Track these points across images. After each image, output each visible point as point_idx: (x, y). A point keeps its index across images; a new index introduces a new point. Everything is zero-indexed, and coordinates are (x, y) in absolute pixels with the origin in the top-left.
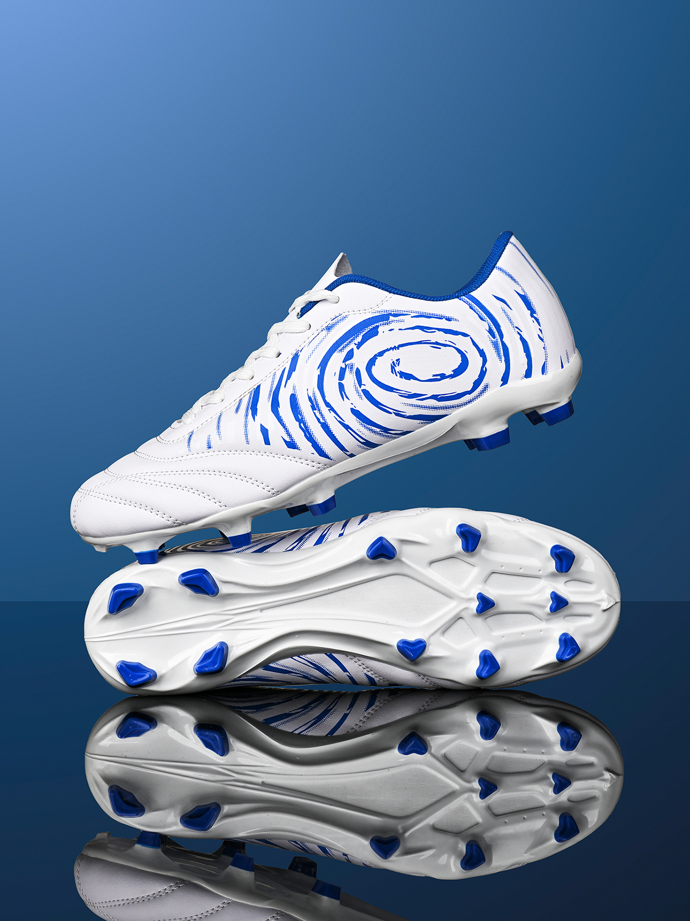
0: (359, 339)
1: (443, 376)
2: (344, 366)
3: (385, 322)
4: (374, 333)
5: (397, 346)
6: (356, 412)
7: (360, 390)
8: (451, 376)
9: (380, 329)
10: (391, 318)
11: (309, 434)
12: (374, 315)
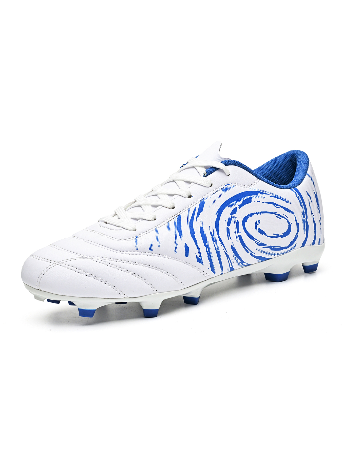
0: (240, 203)
1: (278, 236)
2: (230, 217)
3: (256, 196)
4: (249, 201)
5: (260, 212)
6: (233, 249)
7: (237, 235)
8: (282, 236)
9: (253, 200)
10: (259, 194)
11: (210, 256)
12: (250, 190)
